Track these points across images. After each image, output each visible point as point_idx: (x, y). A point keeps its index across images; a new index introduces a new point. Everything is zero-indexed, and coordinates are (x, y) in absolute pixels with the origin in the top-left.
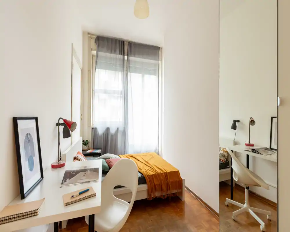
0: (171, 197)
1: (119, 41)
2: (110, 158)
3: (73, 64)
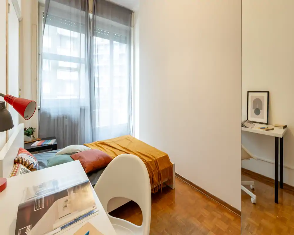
2: (78, 152)
3: (9, 5)
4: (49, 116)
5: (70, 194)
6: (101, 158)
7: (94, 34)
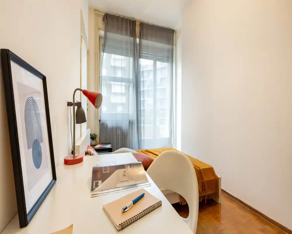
0: (207, 199)
1: (130, 21)
3: (82, 36)
4: (106, 126)
5: (127, 167)
6: (147, 160)
7: (140, 57)
